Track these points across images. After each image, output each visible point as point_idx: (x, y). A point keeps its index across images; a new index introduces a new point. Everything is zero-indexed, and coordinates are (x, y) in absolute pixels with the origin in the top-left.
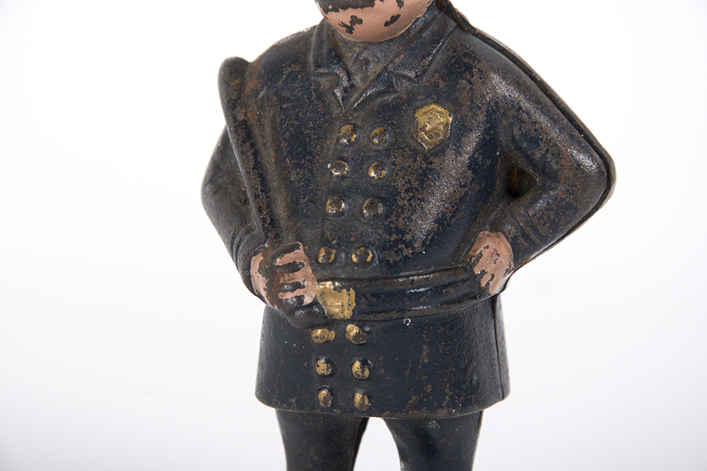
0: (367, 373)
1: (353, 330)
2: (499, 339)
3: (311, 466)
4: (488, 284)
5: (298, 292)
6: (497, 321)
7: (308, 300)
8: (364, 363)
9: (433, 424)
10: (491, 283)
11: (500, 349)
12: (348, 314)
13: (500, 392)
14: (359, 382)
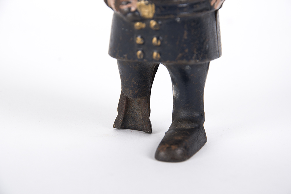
0: (159, 43)
1: (153, 23)
2: (218, 30)
3: (132, 86)
4: (214, 4)
5: (129, 5)
6: (217, 22)
7: (133, 9)
8: (158, 39)
9: (188, 67)
10: (216, 4)
11: (218, 35)
12: (151, 15)
13: (218, 54)
14: (155, 47)
